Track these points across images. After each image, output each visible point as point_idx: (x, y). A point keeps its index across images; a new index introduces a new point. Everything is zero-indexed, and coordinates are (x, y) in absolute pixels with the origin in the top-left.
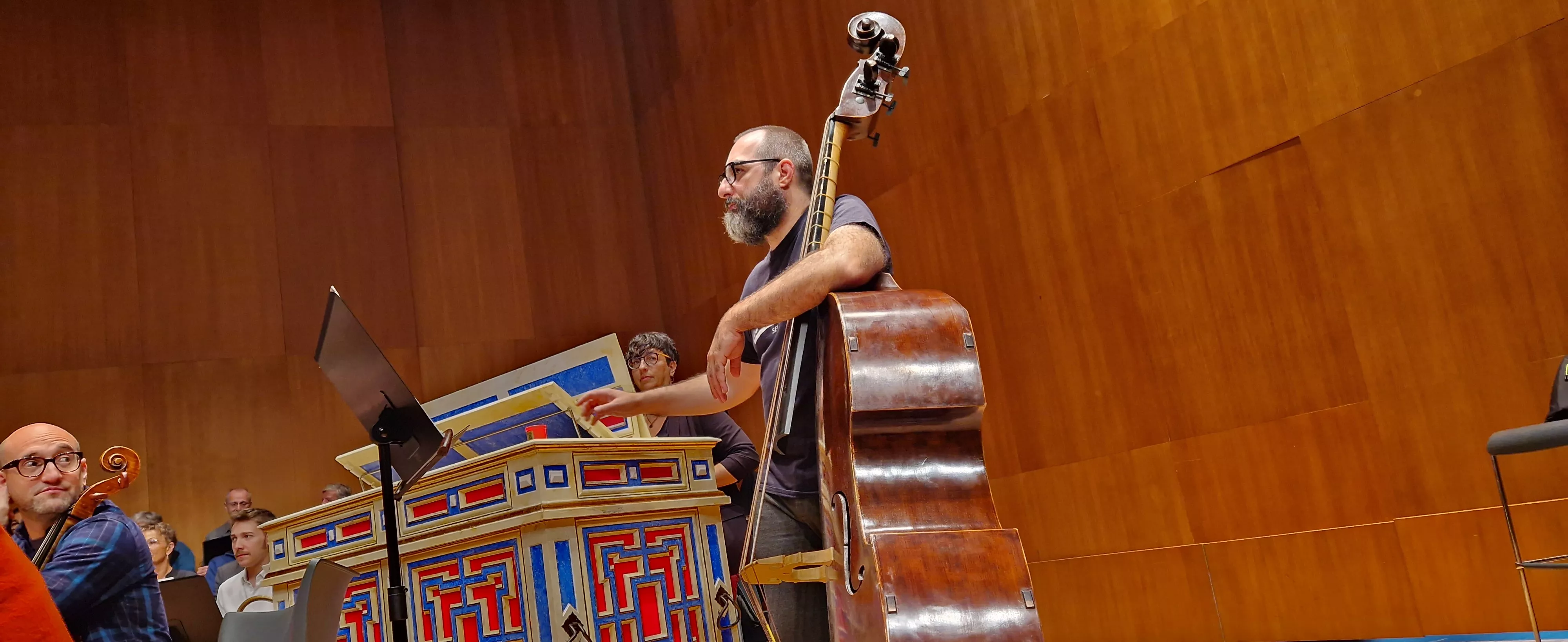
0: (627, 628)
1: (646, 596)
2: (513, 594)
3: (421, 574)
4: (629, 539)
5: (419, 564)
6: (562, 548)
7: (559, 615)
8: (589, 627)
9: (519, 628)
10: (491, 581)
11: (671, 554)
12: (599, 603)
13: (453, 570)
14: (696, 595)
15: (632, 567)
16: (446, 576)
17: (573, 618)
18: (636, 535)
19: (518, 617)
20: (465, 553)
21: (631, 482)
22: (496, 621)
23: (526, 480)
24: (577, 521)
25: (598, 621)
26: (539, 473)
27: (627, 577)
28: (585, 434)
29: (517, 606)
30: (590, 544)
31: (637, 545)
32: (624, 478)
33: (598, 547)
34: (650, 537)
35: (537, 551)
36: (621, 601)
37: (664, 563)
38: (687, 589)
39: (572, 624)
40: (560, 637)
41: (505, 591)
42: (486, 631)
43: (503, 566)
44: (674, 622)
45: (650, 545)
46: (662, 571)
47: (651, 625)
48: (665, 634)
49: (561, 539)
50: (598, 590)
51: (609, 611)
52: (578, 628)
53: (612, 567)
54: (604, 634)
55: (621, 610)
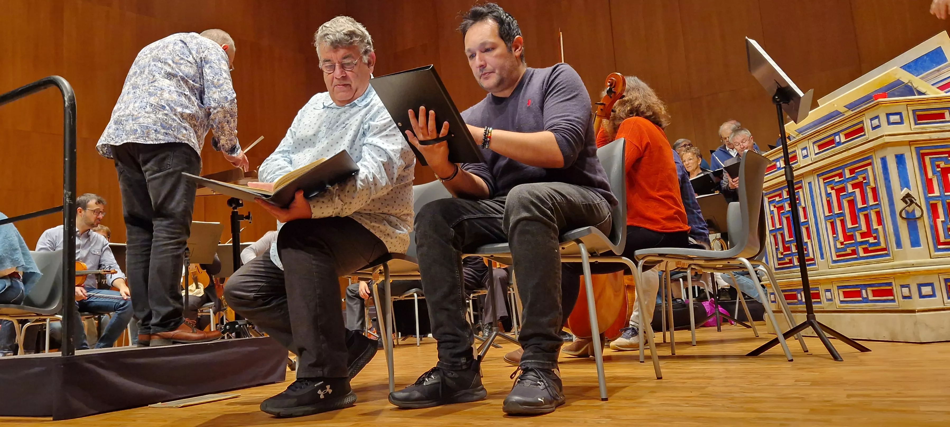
2: (872, 184)
3: (824, 180)
5: (823, 174)
6: (900, 159)
7: (899, 193)
8: (921, 202)
9: (877, 203)
10: (860, 179)
12: (928, 189)
13: (840, 175)
16: (837, 179)
17: (908, 195)
19: (876, 198)
20: (846, 166)
22: (864, 200)
23: (876, 122)
24: (911, 143)
25: (927, 199)
26: (883, 118)
28: (921, 94)
29: (874, 190)
30: (921, 156)
33: (927, 158)
35: (884, 160)
36: (945, 188)
39: (908, 199)
40: (900, 205)
41: (868, 184)
42: (860, 205)
43: (867, 171)
49: (899, 153)
50: (929, 182)
51: (936, 194)
52: (912, 201)
53: (939, 170)
54: (933, 206)
55: (946, 194)
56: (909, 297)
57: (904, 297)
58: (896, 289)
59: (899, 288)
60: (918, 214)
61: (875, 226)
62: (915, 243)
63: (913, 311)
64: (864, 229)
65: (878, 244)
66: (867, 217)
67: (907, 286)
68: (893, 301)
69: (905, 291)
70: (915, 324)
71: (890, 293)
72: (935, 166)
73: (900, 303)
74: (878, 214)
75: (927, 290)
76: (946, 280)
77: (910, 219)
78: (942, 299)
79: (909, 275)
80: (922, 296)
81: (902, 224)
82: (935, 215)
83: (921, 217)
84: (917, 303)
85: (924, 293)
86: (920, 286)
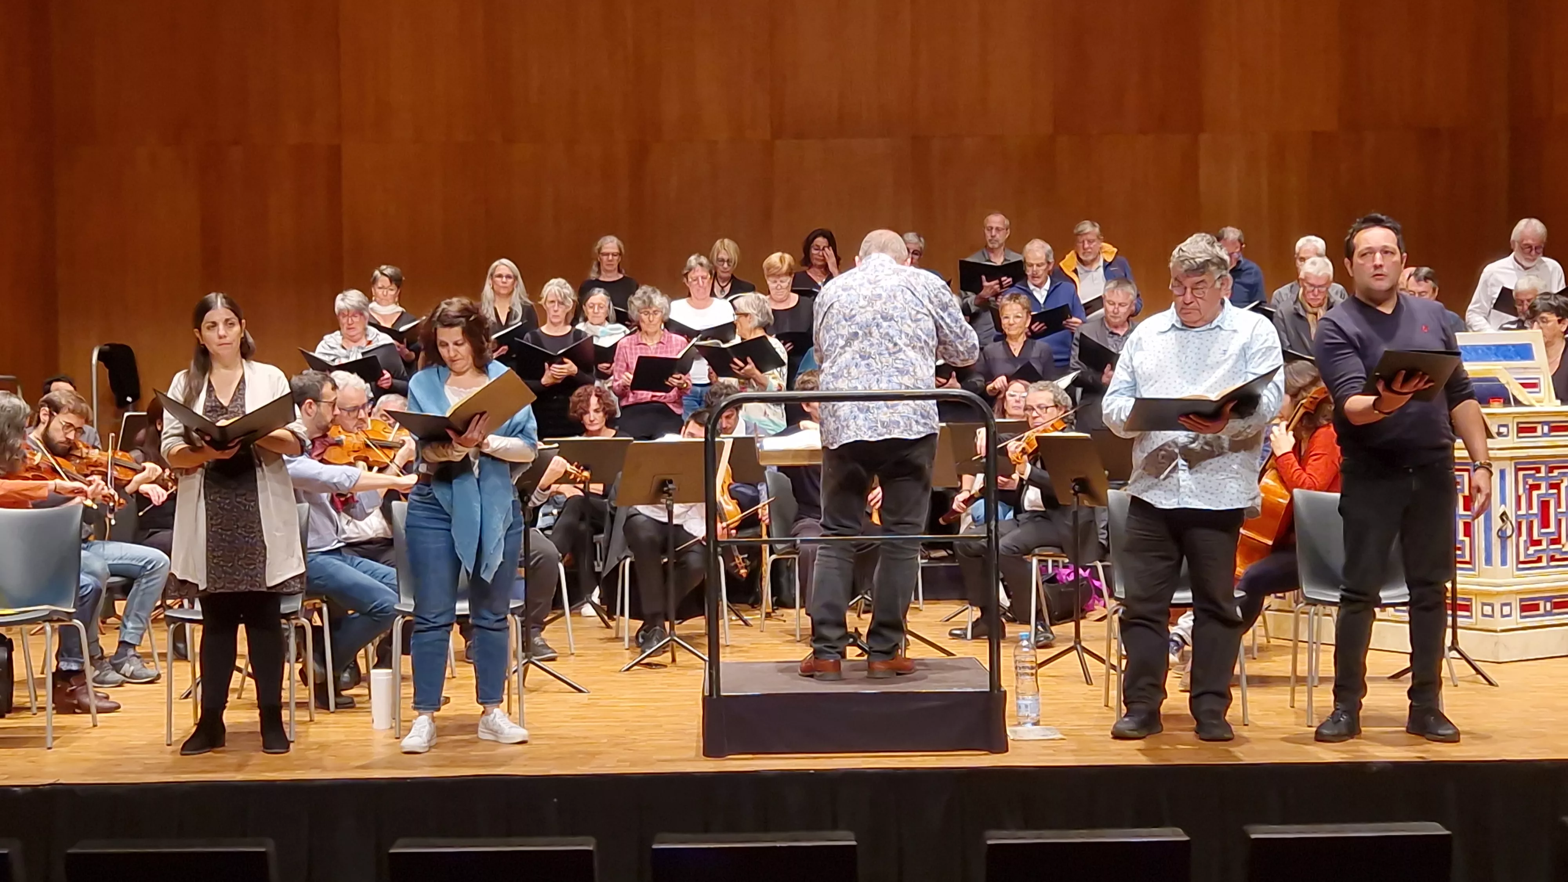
0: (1532, 522)
1: (1545, 506)
4: (1538, 470)
6: (1502, 473)
7: (1497, 510)
8: (1512, 519)
11: (1562, 481)
12: (1518, 506)
15: (1537, 487)
17: (1504, 513)
18: (1543, 468)
21: (1544, 435)
24: (1512, 458)
25: (1517, 516)
27: (1535, 493)
28: (1518, 403)
30: (1517, 470)
31: (1543, 474)
32: (1539, 433)
33: (1521, 474)
34: (1551, 470)
36: (1530, 506)
37: (1557, 486)
39: (1504, 516)
40: (1497, 524)
43: (1462, 475)
44: (1559, 522)
45: (1550, 475)
46: (1555, 491)
47: (1545, 524)
48: (1552, 529)
49: (1503, 468)
50: (1518, 498)
51: (1523, 511)
52: (1507, 518)
53: (1527, 487)
54: (1519, 524)
55: (1530, 512)
56: (1492, 616)
57: (1484, 615)
58: (1476, 607)
59: (1479, 606)
60: (1509, 533)
62: (1504, 562)
63: (1495, 631)
65: (1463, 556)
67: (1490, 605)
68: (1470, 617)
69: (1488, 610)
70: (1496, 644)
71: (1468, 608)
72: (1525, 483)
73: (1478, 620)
74: (1467, 525)
75: (1506, 610)
76: (1521, 600)
77: (1503, 537)
78: (1516, 619)
79: (1498, 594)
80: (1503, 616)
81: (1496, 542)
82: (1519, 534)
83: (1511, 536)
84: (1500, 623)
85: (1505, 613)
86: (1503, 605)
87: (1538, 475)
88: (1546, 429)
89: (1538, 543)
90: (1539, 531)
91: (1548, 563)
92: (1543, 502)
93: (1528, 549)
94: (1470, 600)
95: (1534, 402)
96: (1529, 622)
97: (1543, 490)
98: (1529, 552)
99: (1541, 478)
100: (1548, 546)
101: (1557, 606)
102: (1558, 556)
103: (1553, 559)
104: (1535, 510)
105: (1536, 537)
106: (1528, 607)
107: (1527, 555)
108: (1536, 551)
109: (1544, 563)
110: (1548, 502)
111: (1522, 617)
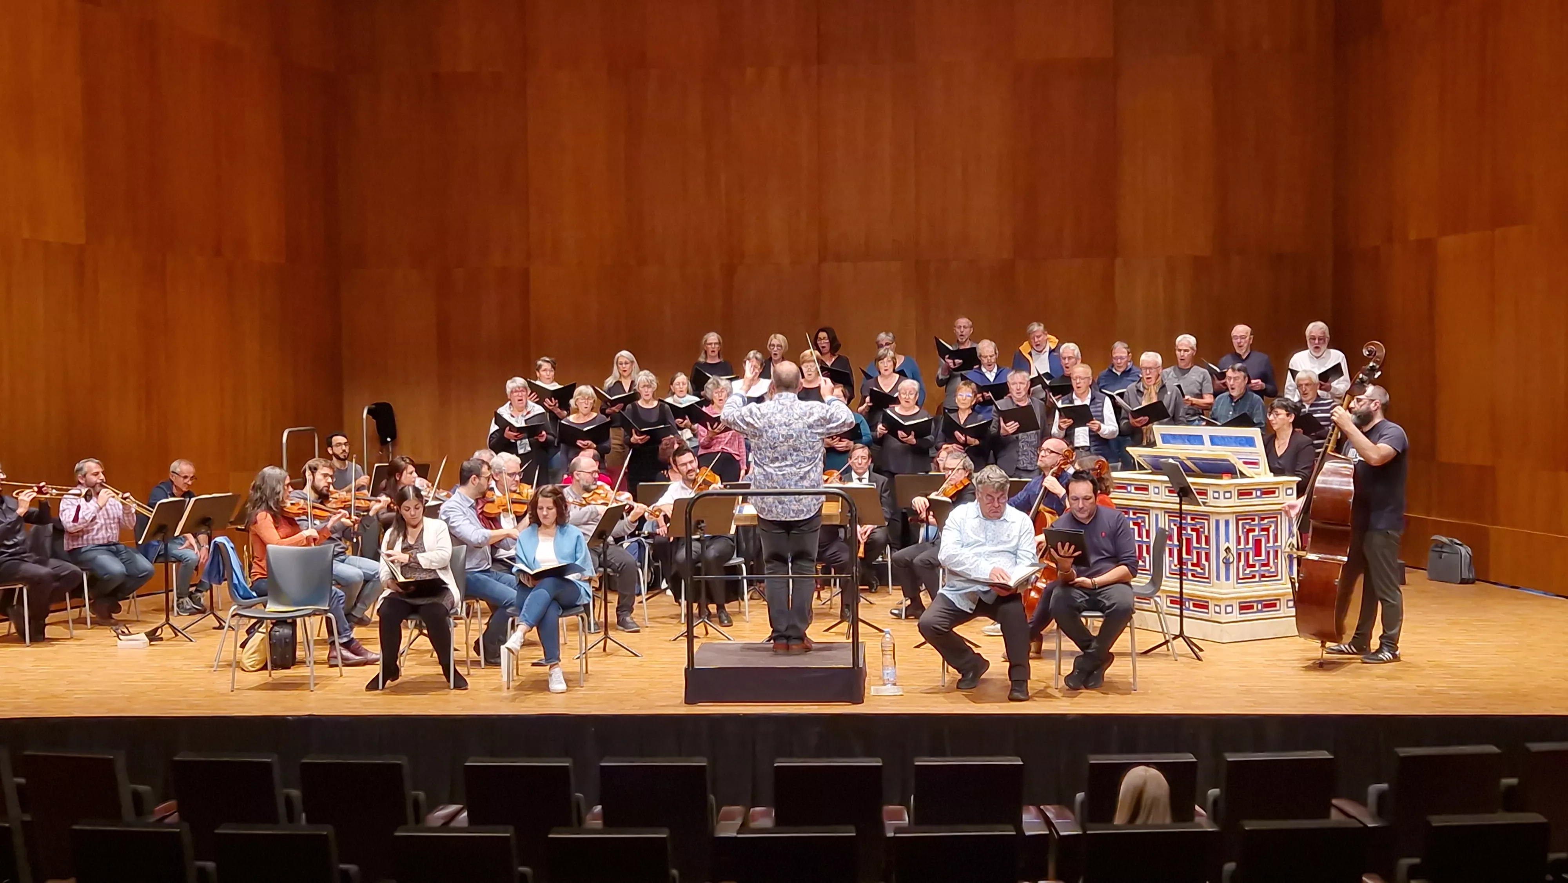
0: (1248, 553)
1: (1258, 543)
2: (1206, 533)
3: (1169, 516)
4: (1253, 520)
6: (1227, 523)
7: (1223, 546)
8: (1234, 551)
9: (1207, 547)
10: (1198, 527)
11: (1271, 526)
12: (1239, 543)
14: (1279, 544)
15: (1253, 530)
17: (1228, 548)
18: (1257, 518)
19: (1207, 543)
20: (1189, 514)
21: (1257, 497)
22: (1199, 541)
23: (1216, 495)
24: (1234, 513)
25: (1237, 549)
26: (1222, 494)
27: (1251, 535)
28: (1243, 475)
29: (1207, 539)
30: (1237, 521)
31: (1256, 522)
32: (1254, 495)
33: (1241, 522)
34: (1263, 519)
35: (1217, 522)
36: (1247, 543)
37: (1267, 530)
38: (1276, 540)
39: (1228, 550)
40: (1223, 554)
41: (1204, 532)
42: (1195, 545)
43: (1204, 523)
44: (1268, 553)
45: (1262, 522)
46: (1266, 533)
47: (1258, 553)
48: (1263, 557)
49: (1227, 519)
50: (1239, 538)
51: (1242, 546)
52: (1230, 551)
53: (1245, 530)
54: (1239, 555)
55: (1247, 547)
56: (1219, 613)
57: (1216, 612)
58: (1211, 606)
59: (1213, 606)
60: (1231, 560)
61: (1203, 561)
62: (1227, 579)
63: (1221, 623)
64: (1195, 561)
65: (1204, 574)
66: (1198, 553)
67: (1219, 606)
68: (1208, 613)
69: (1217, 609)
70: (1221, 631)
71: (1207, 607)
72: (1243, 527)
73: (1212, 615)
74: (1207, 555)
75: (1229, 609)
76: (1240, 603)
77: (1227, 563)
78: (1236, 615)
79: (1222, 599)
80: (1226, 613)
81: (1222, 566)
82: (1239, 561)
83: (1233, 562)
84: (1223, 618)
85: (1228, 611)
86: (1227, 606)
87: (1253, 523)
88: (1259, 493)
89: (1253, 566)
90: (1253, 558)
91: (1260, 579)
92: (1256, 540)
93: (1245, 570)
94: (1208, 602)
95: (1254, 475)
96: (1244, 617)
97: (1256, 533)
98: (1246, 572)
99: (1255, 525)
100: (1259, 568)
101: (1266, 606)
102: (1267, 574)
103: (1263, 576)
104: (1251, 545)
105: (1251, 562)
106: (1245, 607)
107: (1244, 574)
108: (1251, 572)
109: (1257, 579)
110: (1260, 540)
111: (1240, 614)
